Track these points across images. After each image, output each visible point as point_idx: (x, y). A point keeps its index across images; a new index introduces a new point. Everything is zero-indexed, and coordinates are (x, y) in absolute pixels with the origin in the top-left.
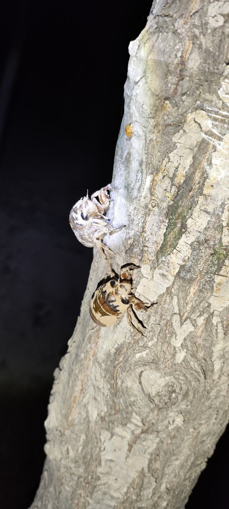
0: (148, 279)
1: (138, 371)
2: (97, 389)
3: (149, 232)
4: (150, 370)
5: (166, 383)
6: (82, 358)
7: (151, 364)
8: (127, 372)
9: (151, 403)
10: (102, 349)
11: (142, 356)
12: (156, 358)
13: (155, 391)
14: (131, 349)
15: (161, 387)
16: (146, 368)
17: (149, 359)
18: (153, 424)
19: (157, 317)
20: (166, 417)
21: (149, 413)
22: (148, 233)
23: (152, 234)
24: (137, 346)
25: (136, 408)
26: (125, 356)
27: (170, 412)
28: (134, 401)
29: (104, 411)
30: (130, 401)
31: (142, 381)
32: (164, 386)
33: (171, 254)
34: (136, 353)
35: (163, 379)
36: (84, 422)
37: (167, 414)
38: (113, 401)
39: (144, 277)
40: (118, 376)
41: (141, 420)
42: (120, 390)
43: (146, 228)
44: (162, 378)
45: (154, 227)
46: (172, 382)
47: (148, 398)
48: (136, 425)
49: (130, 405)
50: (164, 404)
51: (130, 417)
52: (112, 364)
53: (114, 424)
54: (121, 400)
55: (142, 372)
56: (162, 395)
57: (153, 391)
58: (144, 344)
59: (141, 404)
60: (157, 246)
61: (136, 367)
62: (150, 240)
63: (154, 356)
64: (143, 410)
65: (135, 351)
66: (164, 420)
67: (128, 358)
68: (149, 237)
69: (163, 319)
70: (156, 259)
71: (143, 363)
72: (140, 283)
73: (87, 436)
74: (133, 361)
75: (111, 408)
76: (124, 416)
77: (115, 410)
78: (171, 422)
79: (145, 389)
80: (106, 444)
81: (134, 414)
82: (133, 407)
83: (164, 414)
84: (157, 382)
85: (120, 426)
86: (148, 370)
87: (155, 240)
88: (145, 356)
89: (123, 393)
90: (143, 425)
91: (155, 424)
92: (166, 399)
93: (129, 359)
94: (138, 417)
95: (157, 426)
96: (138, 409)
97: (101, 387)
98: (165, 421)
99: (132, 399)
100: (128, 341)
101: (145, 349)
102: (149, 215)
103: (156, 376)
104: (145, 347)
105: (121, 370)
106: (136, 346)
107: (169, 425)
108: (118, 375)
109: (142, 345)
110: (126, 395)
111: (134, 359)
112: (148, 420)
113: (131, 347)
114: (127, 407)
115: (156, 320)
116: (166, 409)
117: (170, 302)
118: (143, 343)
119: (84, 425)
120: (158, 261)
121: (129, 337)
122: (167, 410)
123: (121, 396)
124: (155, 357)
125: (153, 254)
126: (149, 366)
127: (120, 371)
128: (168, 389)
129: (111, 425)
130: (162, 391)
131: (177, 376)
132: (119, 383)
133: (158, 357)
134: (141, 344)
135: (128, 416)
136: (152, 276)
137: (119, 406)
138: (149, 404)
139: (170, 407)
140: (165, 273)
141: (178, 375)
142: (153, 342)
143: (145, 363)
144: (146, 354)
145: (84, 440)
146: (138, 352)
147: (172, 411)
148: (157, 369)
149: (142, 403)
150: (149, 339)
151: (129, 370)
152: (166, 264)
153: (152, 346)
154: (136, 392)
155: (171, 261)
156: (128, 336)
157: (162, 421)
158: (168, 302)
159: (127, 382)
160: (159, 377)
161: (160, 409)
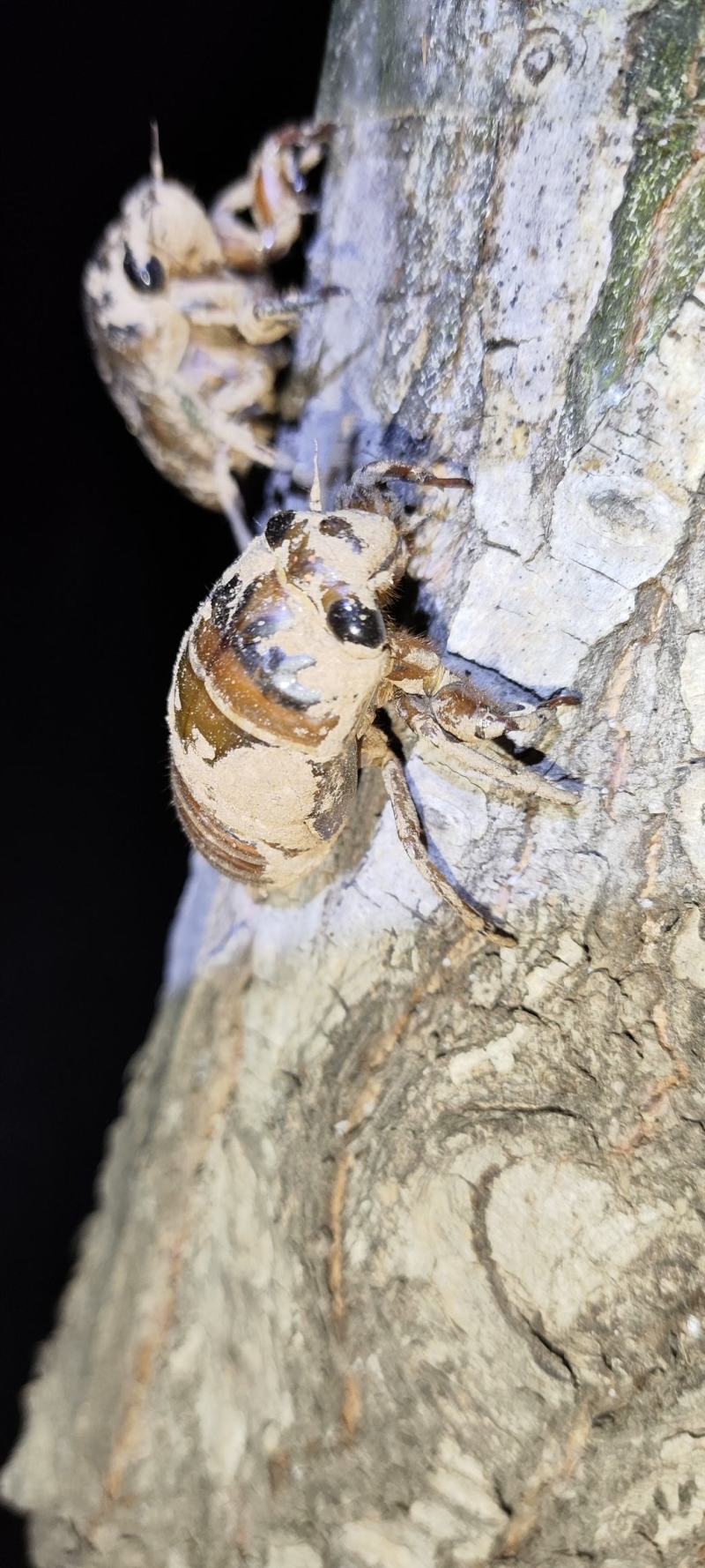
0: (515, 553)
1: (470, 1166)
2: (241, 1293)
3: (516, 250)
4: (540, 1162)
5: (645, 1243)
6: (173, 1130)
7: (549, 1116)
8: (402, 1180)
9: (547, 1378)
10: (264, 1053)
11: (486, 1068)
12: (580, 1077)
13: (572, 1301)
14: (427, 1031)
15: (615, 1274)
16: (515, 1151)
17: (530, 1088)
18: (562, 1507)
20: (641, 1466)
21: (538, 1440)
22: (513, 256)
23: (534, 252)
24: (458, 1007)
26: (388, 1082)
27: (668, 1438)
29: (277, 1424)
30: (425, 1366)
31: (494, 1236)
32: (633, 1262)
33: (667, 343)
34: (450, 1054)
35: (626, 1222)
36: (179, 1483)
37: (648, 1450)
38: (328, 1369)
39: (494, 545)
40: (350, 1211)
41: (489, 1484)
42: (366, 1296)
43: (499, 234)
44: (621, 1216)
45: (548, 199)
46: (682, 1238)
47: (532, 1346)
48: (460, 1512)
49: (426, 1391)
50: (628, 1380)
51: (424, 1461)
52: (314, 1134)
54: (373, 1363)
55: (490, 1175)
56: (616, 1322)
57: (563, 1301)
58: (501, 995)
59: (488, 1383)
60: (571, 317)
61: (454, 1142)
62: (529, 298)
63: (566, 1066)
64: (503, 1421)
65: (449, 1042)
66: (626, 1485)
67: (406, 1091)
68: (517, 278)
69: (615, 813)
70: (567, 406)
71: (498, 1114)
72: (472, 591)
74: (435, 1106)
75: (318, 1409)
76: (395, 1456)
77: (342, 1418)
78: (673, 1502)
79: (509, 1287)
81: (448, 1449)
82: (441, 1401)
83: (630, 1446)
84: (585, 1241)
85: (375, 1513)
86: (528, 1165)
88: (505, 1064)
89: (380, 1316)
90: (502, 1517)
91: (573, 1507)
92: (642, 1350)
93: (411, 1096)
94: (470, 1466)
95: (587, 1521)
96: (473, 1418)
97: (260, 1281)
98: (632, 1492)
99: (436, 1352)
100: (400, 977)
101: (508, 1024)
102: (515, 141)
103: (583, 1200)
104: (508, 1009)
105: (368, 1173)
106: (449, 1012)
107: (661, 1518)
108: (351, 1202)
109: (491, 998)
110: (397, 1327)
111: (442, 1091)
112: (534, 1481)
113: (427, 1022)
114: (407, 1407)
116: (640, 1416)
117: (662, 690)
118: (494, 985)
120: (578, 417)
121: (408, 952)
122: (648, 1422)
123: (371, 1338)
124: (573, 1071)
126: (536, 1134)
127: (359, 1180)
128: (657, 1286)
129: (321, 1506)
130: (619, 1300)
132: (358, 1250)
133: (586, 1072)
134: (483, 991)
135: (413, 1456)
136: (541, 531)
137: (363, 1397)
138: (534, 1386)
139: (666, 1401)
140: (629, 486)
142: (556, 970)
144: (516, 1057)
146: (463, 1043)
147: (680, 1432)
148: (584, 1155)
150: (534, 954)
151: (411, 1169)
152: (632, 424)
153: (549, 999)
154: (458, 1312)
155: (662, 390)
156: (404, 948)
157: (619, 1489)
158: (652, 690)
160: (596, 1205)
161: (607, 1415)
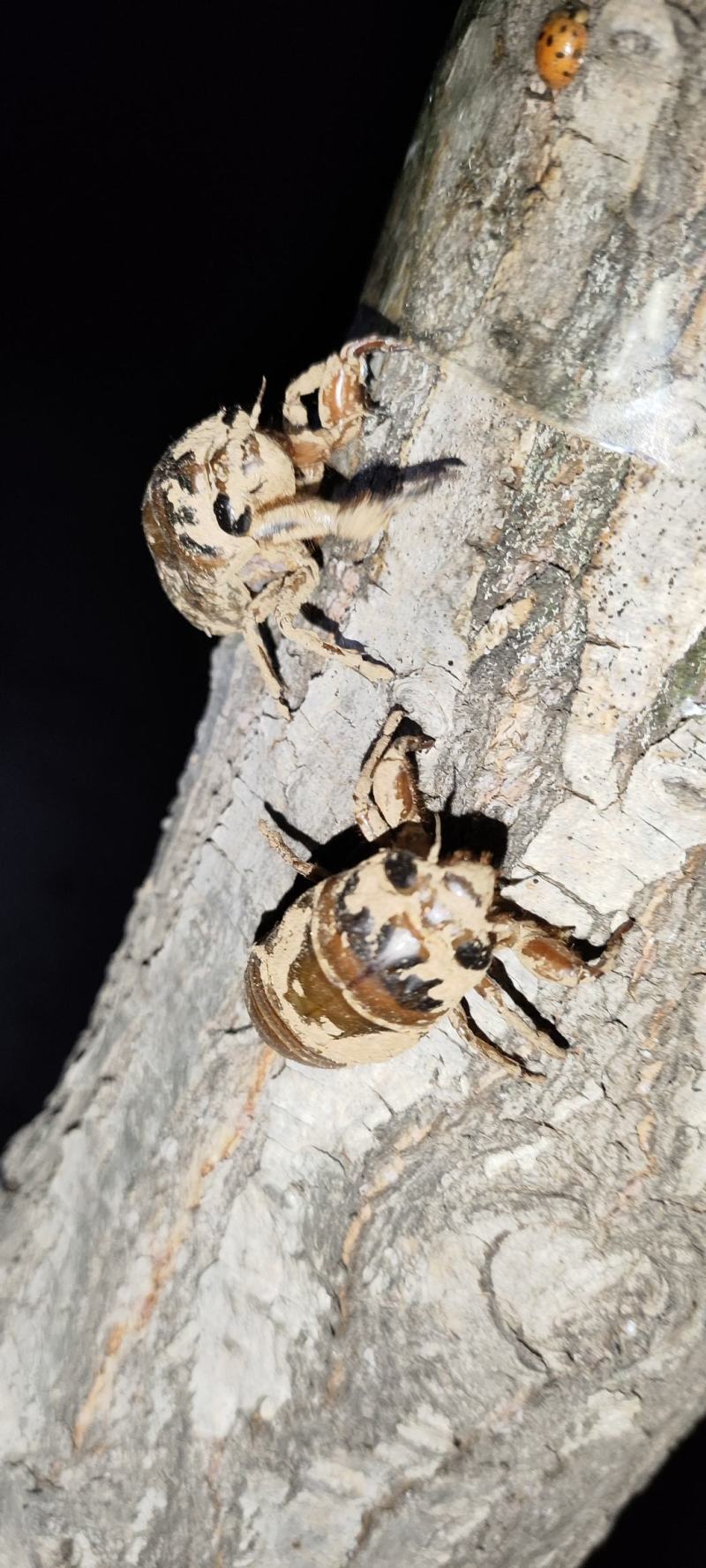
0: (591, 801)
1: (486, 1231)
2: (247, 1303)
3: (629, 571)
4: (543, 1228)
5: (612, 1281)
6: (162, 1162)
7: (556, 1199)
8: (427, 1237)
9: (526, 1369)
10: (294, 1128)
11: (513, 1166)
12: (584, 1174)
13: (550, 1317)
14: (457, 1131)
15: (586, 1300)
16: (524, 1220)
17: (545, 1180)
18: (497, 1438)
19: (610, 988)
20: (565, 1411)
22: (626, 575)
23: (646, 580)
24: (489, 1117)
25: (441, 1384)
28: (440, 1358)
30: (417, 1359)
31: (497, 1275)
32: (601, 1293)
34: (483, 1153)
35: (597, 1265)
36: (160, 1437)
38: (327, 1359)
39: (575, 794)
40: (366, 1251)
41: (450, 1431)
42: (375, 1312)
43: (614, 551)
44: (595, 1262)
45: (666, 542)
46: (639, 1277)
47: (515, 1347)
48: (419, 1449)
49: (413, 1374)
51: (397, 1418)
53: (307, 1444)
54: (368, 1354)
55: (502, 1237)
56: (582, 1331)
57: (543, 1318)
58: (527, 1112)
59: (469, 1369)
60: (672, 642)
61: (476, 1216)
62: (635, 613)
63: (573, 1165)
64: (474, 1391)
65: (481, 1145)
67: (440, 1176)
68: (626, 594)
69: (636, 994)
70: (655, 704)
71: (514, 1196)
72: (550, 825)
73: (171, 1494)
74: (468, 1191)
75: (310, 1386)
76: (368, 1412)
77: (327, 1388)
78: (579, 1428)
79: (503, 1307)
80: (259, 1525)
81: (422, 1409)
82: (426, 1381)
84: (566, 1278)
85: (341, 1452)
86: (532, 1229)
87: (663, 610)
88: (527, 1165)
89: (384, 1325)
90: (452, 1449)
91: (506, 1438)
92: (596, 1347)
93: (446, 1181)
94: (438, 1421)
95: (513, 1445)
96: (450, 1391)
97: (270, 1296)
98: (554, 1426)
100: (443, 1095)
101: (533, 1136)
102: (644, 482)
103: (570, 1251)
104: (533, 1124)
105: (390, 1227)
106: (482, 1119)
107: (567, 1439)
109: (518, 1112)
110: (400, 1334)
111: (474, 1180)
112: (482, 1425)
113: (456, 1124)
114: (391, 1382)
115: (605, 1000)
117: (690, 917)
118: (522, 1105)
119: (163, 1452)
120: (661, 719)
124: (579, 1168)
125: (637, 683)
126: (543, 1209)
127: (380, 1232)
129: (293, 1448)
130: (587, 1317)
131: (666, 1251)
133: (590, 1170)
134: (512, 1108)
135: (387, 1413)
136: (617, 790)
137: (350, 1375)
138: (511, 1372)
140: (697, 778)
141: (671, 1246)
143: (526, 1198)
144: (537, 1159)
145: (155, 1511)
146: (494, 1145)
149: (475, 1365)
150: (558, 1086)
151: (437, 1230)
153: (568, 1121)
154: (456, 1324)
156: (451, 1073)
158: (682, 914)
159: (419, 1279)
160: (578, 1255)
